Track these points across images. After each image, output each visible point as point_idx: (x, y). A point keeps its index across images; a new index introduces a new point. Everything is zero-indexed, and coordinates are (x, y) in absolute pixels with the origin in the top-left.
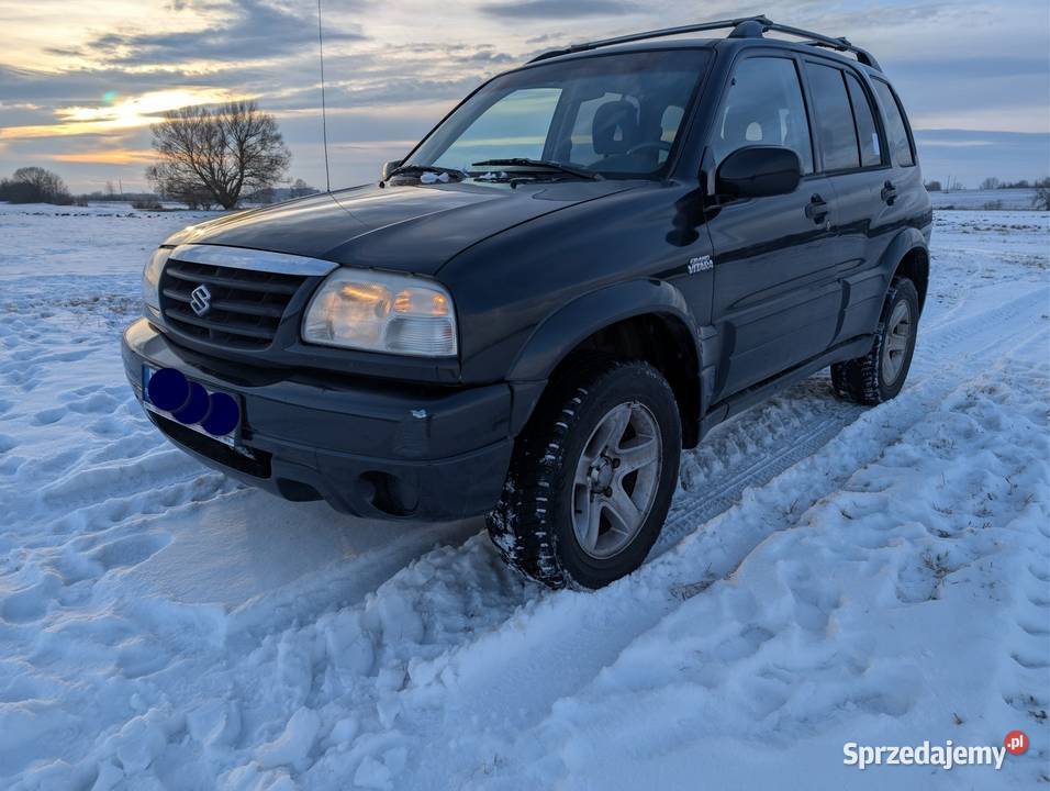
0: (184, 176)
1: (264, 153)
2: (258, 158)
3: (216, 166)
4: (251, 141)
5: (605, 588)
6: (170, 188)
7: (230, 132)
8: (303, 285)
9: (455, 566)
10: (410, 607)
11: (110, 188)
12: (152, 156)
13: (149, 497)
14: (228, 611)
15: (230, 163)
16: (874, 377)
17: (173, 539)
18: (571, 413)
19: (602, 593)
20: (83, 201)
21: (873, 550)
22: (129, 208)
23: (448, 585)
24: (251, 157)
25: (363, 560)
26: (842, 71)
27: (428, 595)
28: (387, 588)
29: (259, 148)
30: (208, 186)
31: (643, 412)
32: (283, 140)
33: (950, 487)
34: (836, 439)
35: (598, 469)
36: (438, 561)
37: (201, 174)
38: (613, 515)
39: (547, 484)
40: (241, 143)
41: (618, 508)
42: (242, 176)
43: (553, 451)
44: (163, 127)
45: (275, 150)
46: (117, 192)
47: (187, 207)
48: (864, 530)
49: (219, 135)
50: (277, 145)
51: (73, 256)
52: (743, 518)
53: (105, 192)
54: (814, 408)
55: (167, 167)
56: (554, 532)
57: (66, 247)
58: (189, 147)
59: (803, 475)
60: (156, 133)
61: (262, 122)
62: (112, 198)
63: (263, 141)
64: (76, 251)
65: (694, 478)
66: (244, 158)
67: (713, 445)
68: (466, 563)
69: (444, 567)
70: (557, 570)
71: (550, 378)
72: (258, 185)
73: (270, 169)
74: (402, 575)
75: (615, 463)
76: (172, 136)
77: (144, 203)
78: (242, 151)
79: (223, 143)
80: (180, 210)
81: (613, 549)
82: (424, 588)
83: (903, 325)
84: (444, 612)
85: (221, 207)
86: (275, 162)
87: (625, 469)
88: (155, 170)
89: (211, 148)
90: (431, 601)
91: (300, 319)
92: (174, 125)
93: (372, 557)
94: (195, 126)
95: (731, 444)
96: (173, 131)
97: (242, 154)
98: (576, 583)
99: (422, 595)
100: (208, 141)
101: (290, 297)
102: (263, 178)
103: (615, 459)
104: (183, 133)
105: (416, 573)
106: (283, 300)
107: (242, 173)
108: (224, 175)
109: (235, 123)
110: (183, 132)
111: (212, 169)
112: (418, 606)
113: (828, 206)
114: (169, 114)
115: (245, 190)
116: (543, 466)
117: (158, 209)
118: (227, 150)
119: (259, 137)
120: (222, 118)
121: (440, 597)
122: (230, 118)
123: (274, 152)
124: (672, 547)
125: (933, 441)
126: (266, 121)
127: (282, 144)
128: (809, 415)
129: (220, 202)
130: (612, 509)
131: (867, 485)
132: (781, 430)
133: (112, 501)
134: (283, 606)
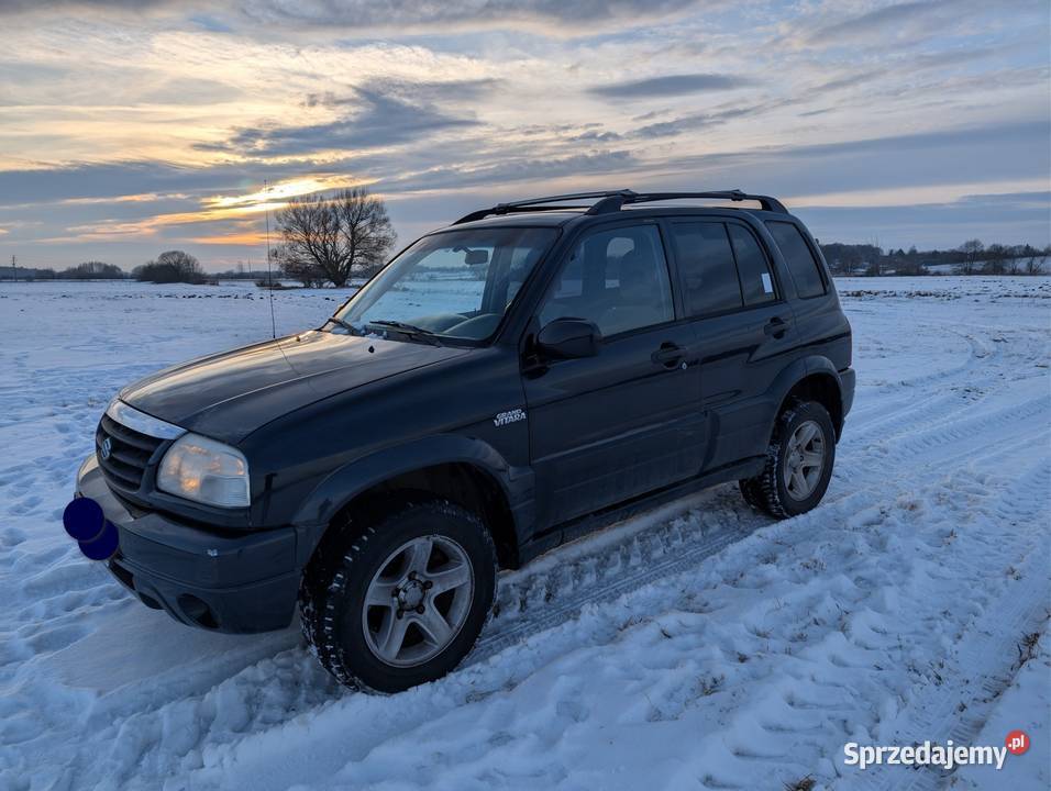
0: (302, 257)
1: (372, 235)
2: (366, 239)
3: (329, 247)
4: (362, 224)
5: (404, 693)
6: (288, 267)
7: (343, 217)
8: (162, 445)
9: (296, 666)
10: (242, 699)
11: (241, 266)
12: (275, 239)
13: (102, 591)
14: (100, 694)
15: (342, 243)
16: (774, 494)
17: (96, 630)
18: (358, 549)
19: (399, 698)
20: (215, 280)
21: (651, 671)
22: (251, 286)
23: (282, 682)
24: (360, 239)
25: (227, 657)
26: (724, 223)
27: (264, 690)
28: (229, 682)
29: (368, 231)
30: (322, 266)
31: (448, 543)
32: (391, 222)
33: (786, 609)
34: (717, 556)
35: (405, 591)
36: (282, 661)
37: (316, 256)
38: (423, 629)
39: (332, 607)
40: (353, 226)
41: (429, 624)
42: (352, 257)
43: (339, 581)
44: (286, 213)
45: (383, 232)
46: (247, 270)
47: (303, 285)
48: (666, 651)
49: (334, 220)
50: (384, 227)
51: (174, 343)
52: (574, 632)
53: (236, 271)
54: (725, 522)
55: (287, 249)
56: (340, 645)
57: (172, 333)
58: (307, 232)
59: (660, 591)
60: (279, 219)
61: (372, 207)
62: (242, 276)
63: (372, 224)
64: (180, 337)
65: (560, 591)
66: (355, 240)
67: (599, 558)
68: (307, 664)
69: (285, 667)
70: (347, 677)
71: (330, 522)
72: (367, 264)
73: (378, 249)
74: (247, 672)
75: (427, 585)
76: (293, 222)
77: (267, 281)
78: (353, 233)
79: (337, 227)
80: (297, 288)
81: (418, 659)
82: (263, 684)
83: (817, 443)
84: (270, 706)
85: (333, 285)
86: (383, 243)
87: (437, 590)
88: (276, 253)
89: (326, 231)
90: (265, 696)
91: (157, 467)
92: (295, 212)
93: (238, 653)
94: (312, 212)
95: (617, 557)
96: (294, 217)
97: (353, 237)
98: (369, 688)
99: (259, 690)
100: (324, 224)
101: (152, 453)
102: (372, 258)
103: (426, 583)
104: (305, 218)
105: (260, 672)
106: (148, 454)
107: (353, 253)
108: (337, 255)
109: (349, 206)
110: (302, 218)
111: (326, 250)
112: (249, 701)
113: (681, 351)
114: (292, 200)
115: (355, 268)
116: (330, 593)
117: (279, 287)
118: (340, 233)
119: (369, 220)
120: (337, 202)
121: (272, 693)
122: (343, 202)
123: (382, 234)
124: (485, 659)
125: (805, 561)
126: (376, 205)
127: (389, 226)
128: (716, 528)
129: (332, 281)
130: (422, 625)
131: (706, 605)
132: (676, 543)
133: (73, 593)
134: (146, 693)
